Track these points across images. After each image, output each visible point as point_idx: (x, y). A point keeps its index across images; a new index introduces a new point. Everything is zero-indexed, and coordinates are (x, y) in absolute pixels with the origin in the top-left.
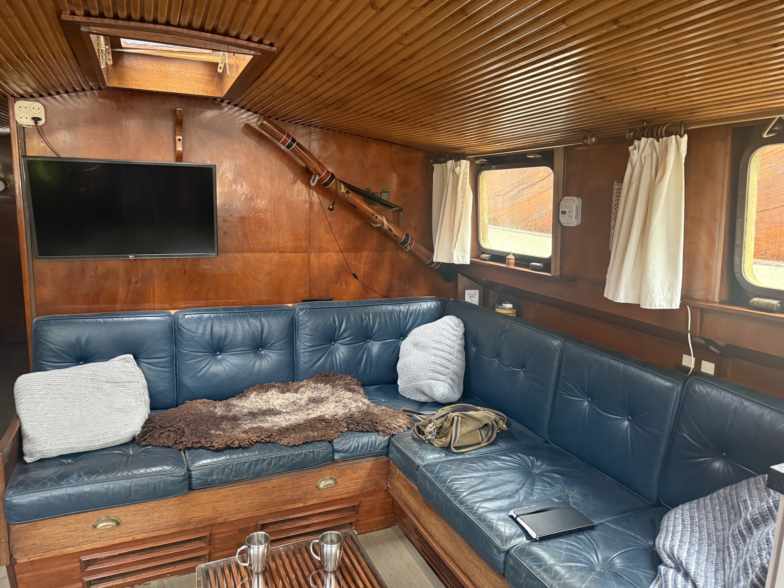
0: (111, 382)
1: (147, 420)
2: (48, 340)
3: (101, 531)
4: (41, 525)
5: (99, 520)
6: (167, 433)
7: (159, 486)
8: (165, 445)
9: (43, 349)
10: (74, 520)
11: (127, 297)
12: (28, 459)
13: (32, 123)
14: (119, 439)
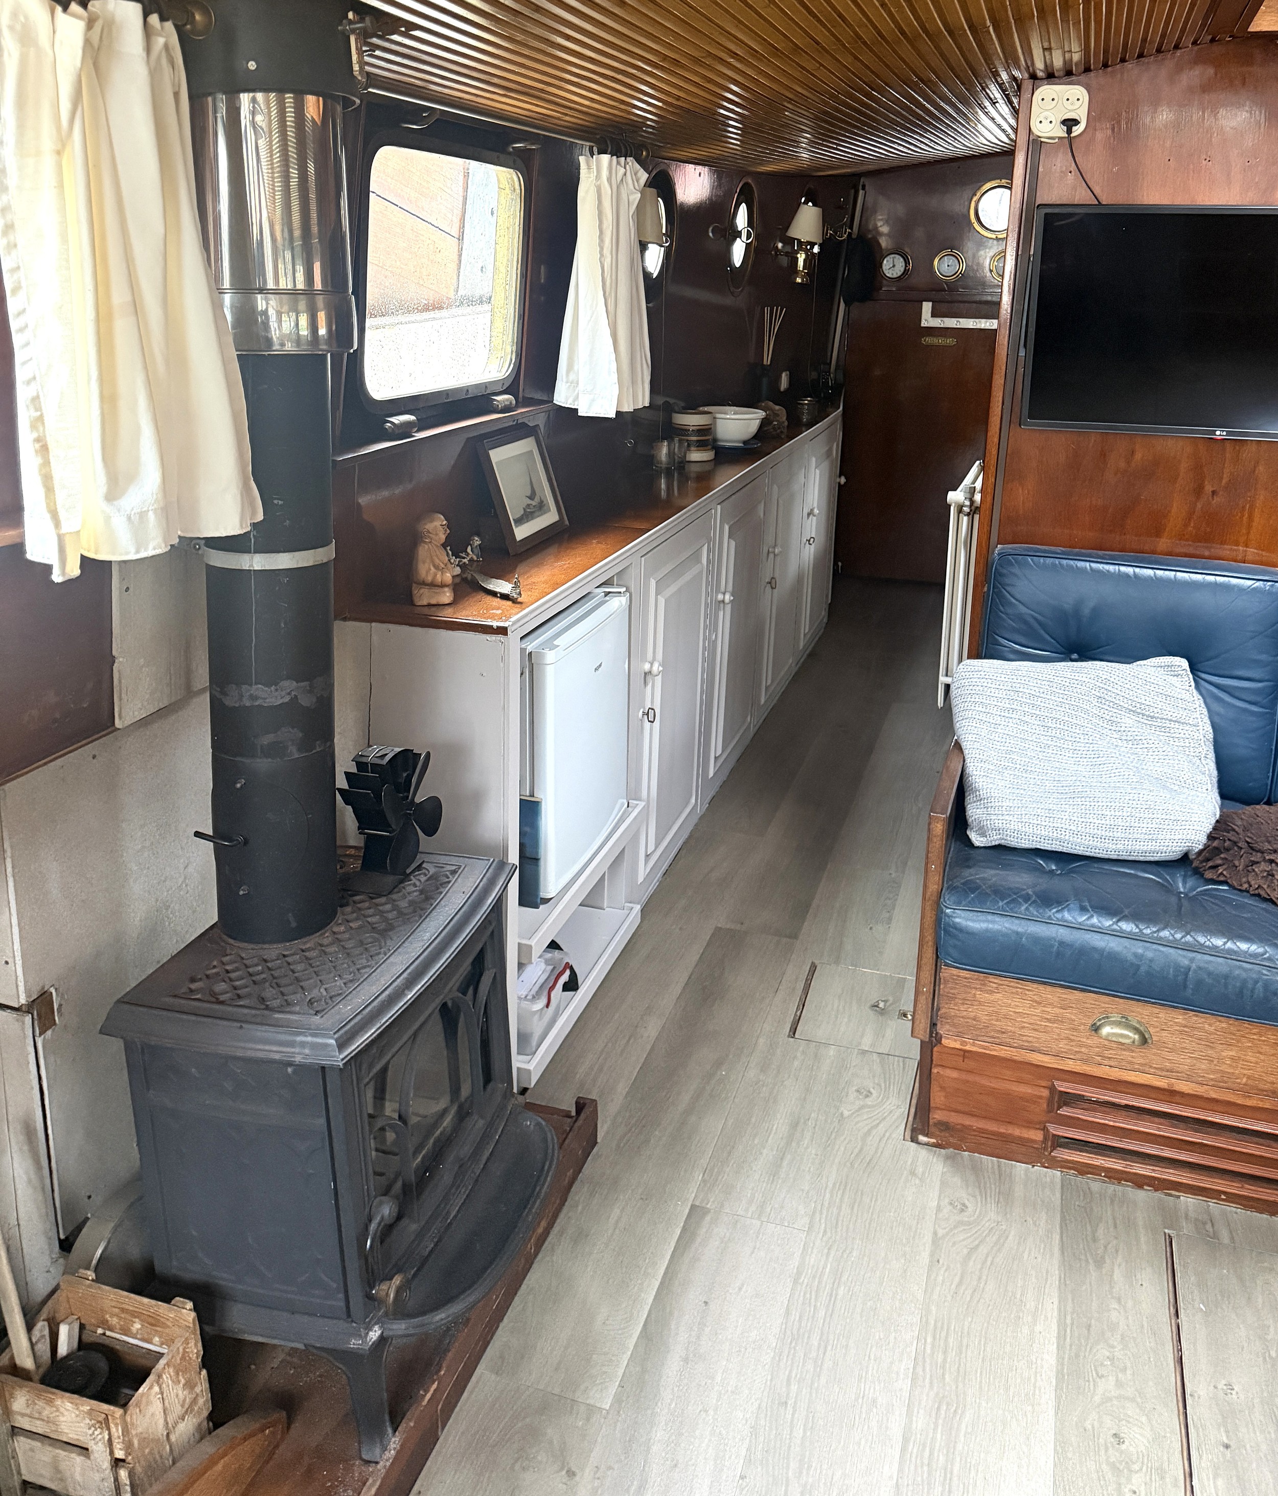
0: (1139, 714)
1: (1217, 821)
2: (1018, 596)
3: (1106, 1043)
4: (995, 985)
5: (1107, 1017)
6: (1264, 866)
7: (1252, 991)
8: (1262, 893)
9: (1006, 614)
10: (1056, 999)
11: (1186, 525)
12: (976, 839)
13: (1061, 132)
14: (1158, 848)
